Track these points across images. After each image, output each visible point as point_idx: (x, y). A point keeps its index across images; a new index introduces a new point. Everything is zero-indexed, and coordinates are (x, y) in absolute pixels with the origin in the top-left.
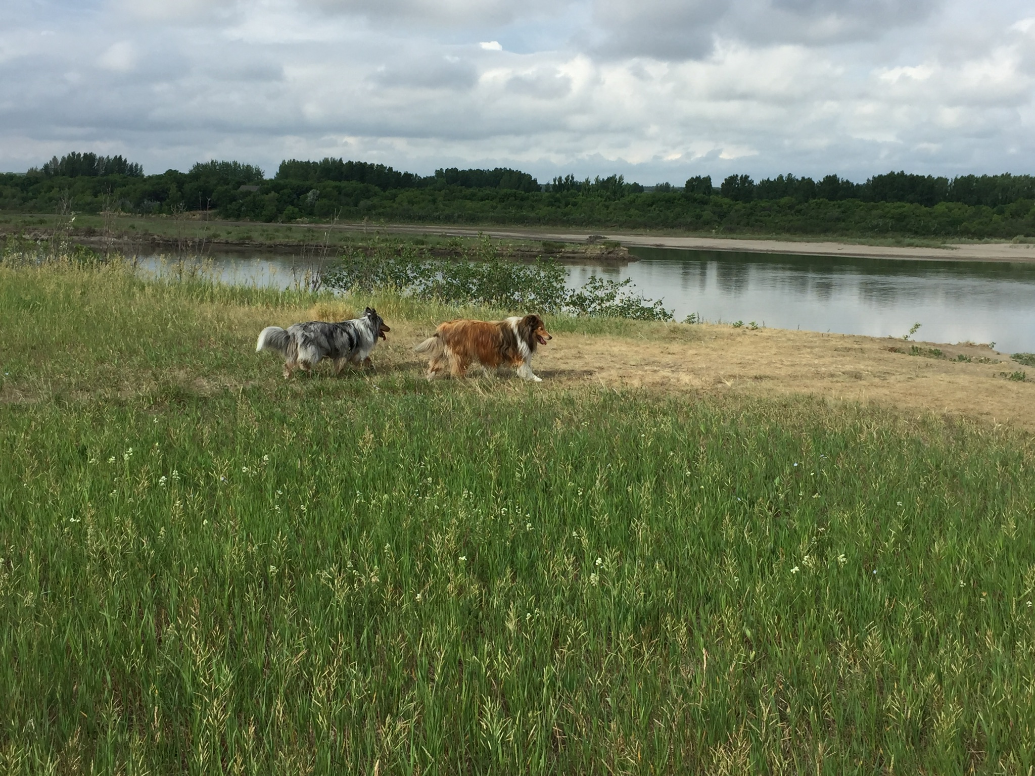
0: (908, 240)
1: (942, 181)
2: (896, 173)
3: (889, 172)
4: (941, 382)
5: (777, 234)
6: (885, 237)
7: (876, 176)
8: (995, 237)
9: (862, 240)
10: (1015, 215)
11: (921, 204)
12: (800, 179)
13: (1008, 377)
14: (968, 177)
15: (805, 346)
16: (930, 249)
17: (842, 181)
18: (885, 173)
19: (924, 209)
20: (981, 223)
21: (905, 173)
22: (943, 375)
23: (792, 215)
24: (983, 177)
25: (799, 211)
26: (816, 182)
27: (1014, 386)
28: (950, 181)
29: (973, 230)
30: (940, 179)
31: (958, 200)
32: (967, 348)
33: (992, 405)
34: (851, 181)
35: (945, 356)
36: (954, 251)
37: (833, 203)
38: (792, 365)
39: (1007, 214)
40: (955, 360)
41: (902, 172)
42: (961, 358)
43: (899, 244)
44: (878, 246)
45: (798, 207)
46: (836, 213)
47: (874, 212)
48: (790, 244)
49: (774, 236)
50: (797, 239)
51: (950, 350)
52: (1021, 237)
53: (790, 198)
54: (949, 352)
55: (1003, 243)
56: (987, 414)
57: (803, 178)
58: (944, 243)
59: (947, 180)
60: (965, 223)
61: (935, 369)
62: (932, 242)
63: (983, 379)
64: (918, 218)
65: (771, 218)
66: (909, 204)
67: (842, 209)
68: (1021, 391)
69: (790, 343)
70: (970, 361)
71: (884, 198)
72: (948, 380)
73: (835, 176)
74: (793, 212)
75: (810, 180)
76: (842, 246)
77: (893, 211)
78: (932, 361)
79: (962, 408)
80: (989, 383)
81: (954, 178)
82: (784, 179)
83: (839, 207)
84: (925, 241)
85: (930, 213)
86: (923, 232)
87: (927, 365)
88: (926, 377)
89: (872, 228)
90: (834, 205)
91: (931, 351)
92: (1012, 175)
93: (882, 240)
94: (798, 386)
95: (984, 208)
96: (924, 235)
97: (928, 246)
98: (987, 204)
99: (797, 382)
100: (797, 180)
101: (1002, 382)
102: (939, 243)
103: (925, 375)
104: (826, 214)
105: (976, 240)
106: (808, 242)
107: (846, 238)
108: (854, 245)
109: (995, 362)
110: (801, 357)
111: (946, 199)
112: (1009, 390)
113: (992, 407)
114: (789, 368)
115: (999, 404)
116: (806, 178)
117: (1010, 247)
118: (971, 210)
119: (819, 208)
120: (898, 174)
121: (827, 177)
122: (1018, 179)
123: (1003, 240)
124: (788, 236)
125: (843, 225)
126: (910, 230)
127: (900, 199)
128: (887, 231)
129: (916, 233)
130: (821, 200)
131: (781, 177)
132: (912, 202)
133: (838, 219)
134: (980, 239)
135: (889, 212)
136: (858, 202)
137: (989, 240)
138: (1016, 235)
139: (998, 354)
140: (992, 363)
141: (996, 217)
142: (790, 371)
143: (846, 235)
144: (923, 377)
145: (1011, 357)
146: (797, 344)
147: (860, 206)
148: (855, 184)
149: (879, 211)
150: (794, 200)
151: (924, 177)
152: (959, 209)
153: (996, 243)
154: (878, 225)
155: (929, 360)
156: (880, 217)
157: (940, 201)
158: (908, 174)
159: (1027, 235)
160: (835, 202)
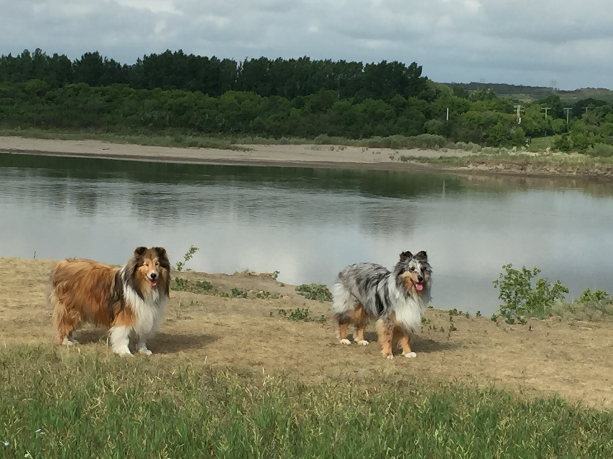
0: (190, 139)
1: (229, 64)
2: (173, 53)
3: (164, 51)
4: (206, 325)
5: (22, 129)
6: (160, 135)
7: (148, 55)
8: (295, 135)
9: (134, 137)
10: (316, 109)
11: (205, 94)
12: (51, 56)
13: (288, 315)
14: (260, 60)
15: (39, 281)
16: (218, 150)
17: (106, 61)
18: (159, 53)
19: (208, 99)
20: (277, 118)
21: (185, 53)
22: (210, 315)
23: (42, 103)
24: (277, 60)
25: (51, 99)
26: (72, 61)
27: (292, 327)
28: (238, 65)
29: (268, 127)
30: (226, 61)
31: (249, 89)
32: (245, 279)
33: (266, 352)
34: (116, 61)
35: (216, 290)
36: (247, 153)
37: (93, 89)
38: (20, 307)
39: (307, 107)
40: (227, 295)
41: (181, 51)
42: (236, 293)
43: (179, 143)
44: (153, 145)
45: (49, 93)
46: (99, 101)
47: (147, 102)
48: (39, 141)
49: (20, 131)
50: (50, 135)
51: (225, 282)
52: (325, 137)
53: (38, 80)
54: (223, 285)
55: (303, 143)
56: (259, 364)
57: (56, 55)
58: (234, 142)
59: (235, 63)
60: (258, 118)
61: (202, 308)
62: (219, 142)
63: (258, 319)
64: (202, 111)
65: (14, 107)
66: (190, 93)
67: (107, 97)
68: (301, 333)
69: (20, 277)
70: (245, 296)
71: (159, 83)
72: (216, 321)
73: (96, 54)
74: (43, 99)
75: (64, 58)
76: (107, 145)
77: (170, 101)
78: (200, 297)
79: (230, 357)
80: (264, 323)
81: (243, 61)
82: (31, 55)
83: (103, 94)
84: (212, 140)
85: (217, 105)
86: (209, 129)
87: (192, 302)
88: (190, 318)
89: (145, 123)
90: (97, 92)
91: (199, 285)
92: (311, 60)
93: (159, 138)
94: (25, 335)
95: (281, 99)
96: (210, 132)
97: (214, 146)
98: (283, 95)
99: (23, 330)
100: (48, 57)
101: (280, 322)
102: (228, 143)
103: (188, 315)
104: (86, 102)
105: (272, 139)
106: (64, 139)
107: (112, 134)
108: (124, 144)
109: (275, 297)
110: (33, 296)
111: (234, 87)
112: (288, 332)
113: (265, 355)
114: (14, 311)
115: (275, 351)
116: (60, 55)
117: (312, 149)
118: (265, 101)
119: (77, 95)
120: (176, 53)
121: (86, 54)
122: (318, 65)
123: (303, 140)
124: (37, 131)
125: (109, 117)
126: (193, 126)
127: (179, 86)
128: (164, 127)
129: (200, 130)
130: (80, 84)
131: (26, 53)
132: (193, 91)
133: (102, 111)
134: (276, 139)
135: (165, 102)
136: (126, 88)
137: (287, 139)
138: (318, 135)
139: (283, 285)
140: (273, 298)
141: (295, 112)
142: (16, 314)
143: (113, 131)
144: (186, 318)
145: (296, 290)
146: (29, 278)
147: (130, 93)
148: (122, 65)
149: (153, 101)
150: (44, 83)
151: (206, 58)
152: (251, 100)
153: (295, 143)
154: (153, 117)
155: (196, 295)
156: (155, 109)
157: (228, 90)
158: (188, 55)
159: (331, 135)
160: (97, 88)
